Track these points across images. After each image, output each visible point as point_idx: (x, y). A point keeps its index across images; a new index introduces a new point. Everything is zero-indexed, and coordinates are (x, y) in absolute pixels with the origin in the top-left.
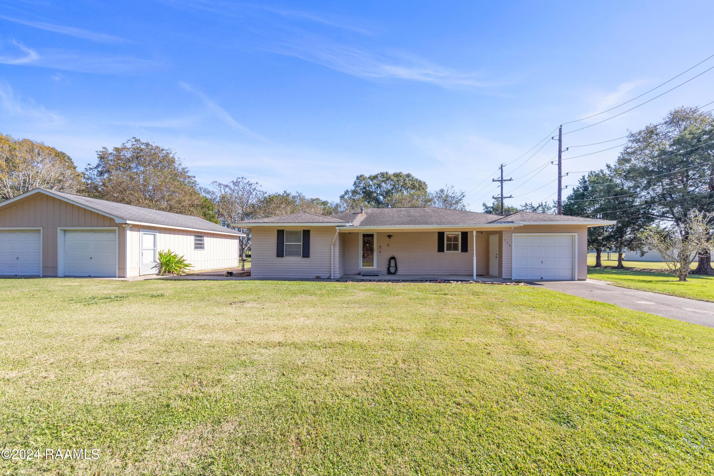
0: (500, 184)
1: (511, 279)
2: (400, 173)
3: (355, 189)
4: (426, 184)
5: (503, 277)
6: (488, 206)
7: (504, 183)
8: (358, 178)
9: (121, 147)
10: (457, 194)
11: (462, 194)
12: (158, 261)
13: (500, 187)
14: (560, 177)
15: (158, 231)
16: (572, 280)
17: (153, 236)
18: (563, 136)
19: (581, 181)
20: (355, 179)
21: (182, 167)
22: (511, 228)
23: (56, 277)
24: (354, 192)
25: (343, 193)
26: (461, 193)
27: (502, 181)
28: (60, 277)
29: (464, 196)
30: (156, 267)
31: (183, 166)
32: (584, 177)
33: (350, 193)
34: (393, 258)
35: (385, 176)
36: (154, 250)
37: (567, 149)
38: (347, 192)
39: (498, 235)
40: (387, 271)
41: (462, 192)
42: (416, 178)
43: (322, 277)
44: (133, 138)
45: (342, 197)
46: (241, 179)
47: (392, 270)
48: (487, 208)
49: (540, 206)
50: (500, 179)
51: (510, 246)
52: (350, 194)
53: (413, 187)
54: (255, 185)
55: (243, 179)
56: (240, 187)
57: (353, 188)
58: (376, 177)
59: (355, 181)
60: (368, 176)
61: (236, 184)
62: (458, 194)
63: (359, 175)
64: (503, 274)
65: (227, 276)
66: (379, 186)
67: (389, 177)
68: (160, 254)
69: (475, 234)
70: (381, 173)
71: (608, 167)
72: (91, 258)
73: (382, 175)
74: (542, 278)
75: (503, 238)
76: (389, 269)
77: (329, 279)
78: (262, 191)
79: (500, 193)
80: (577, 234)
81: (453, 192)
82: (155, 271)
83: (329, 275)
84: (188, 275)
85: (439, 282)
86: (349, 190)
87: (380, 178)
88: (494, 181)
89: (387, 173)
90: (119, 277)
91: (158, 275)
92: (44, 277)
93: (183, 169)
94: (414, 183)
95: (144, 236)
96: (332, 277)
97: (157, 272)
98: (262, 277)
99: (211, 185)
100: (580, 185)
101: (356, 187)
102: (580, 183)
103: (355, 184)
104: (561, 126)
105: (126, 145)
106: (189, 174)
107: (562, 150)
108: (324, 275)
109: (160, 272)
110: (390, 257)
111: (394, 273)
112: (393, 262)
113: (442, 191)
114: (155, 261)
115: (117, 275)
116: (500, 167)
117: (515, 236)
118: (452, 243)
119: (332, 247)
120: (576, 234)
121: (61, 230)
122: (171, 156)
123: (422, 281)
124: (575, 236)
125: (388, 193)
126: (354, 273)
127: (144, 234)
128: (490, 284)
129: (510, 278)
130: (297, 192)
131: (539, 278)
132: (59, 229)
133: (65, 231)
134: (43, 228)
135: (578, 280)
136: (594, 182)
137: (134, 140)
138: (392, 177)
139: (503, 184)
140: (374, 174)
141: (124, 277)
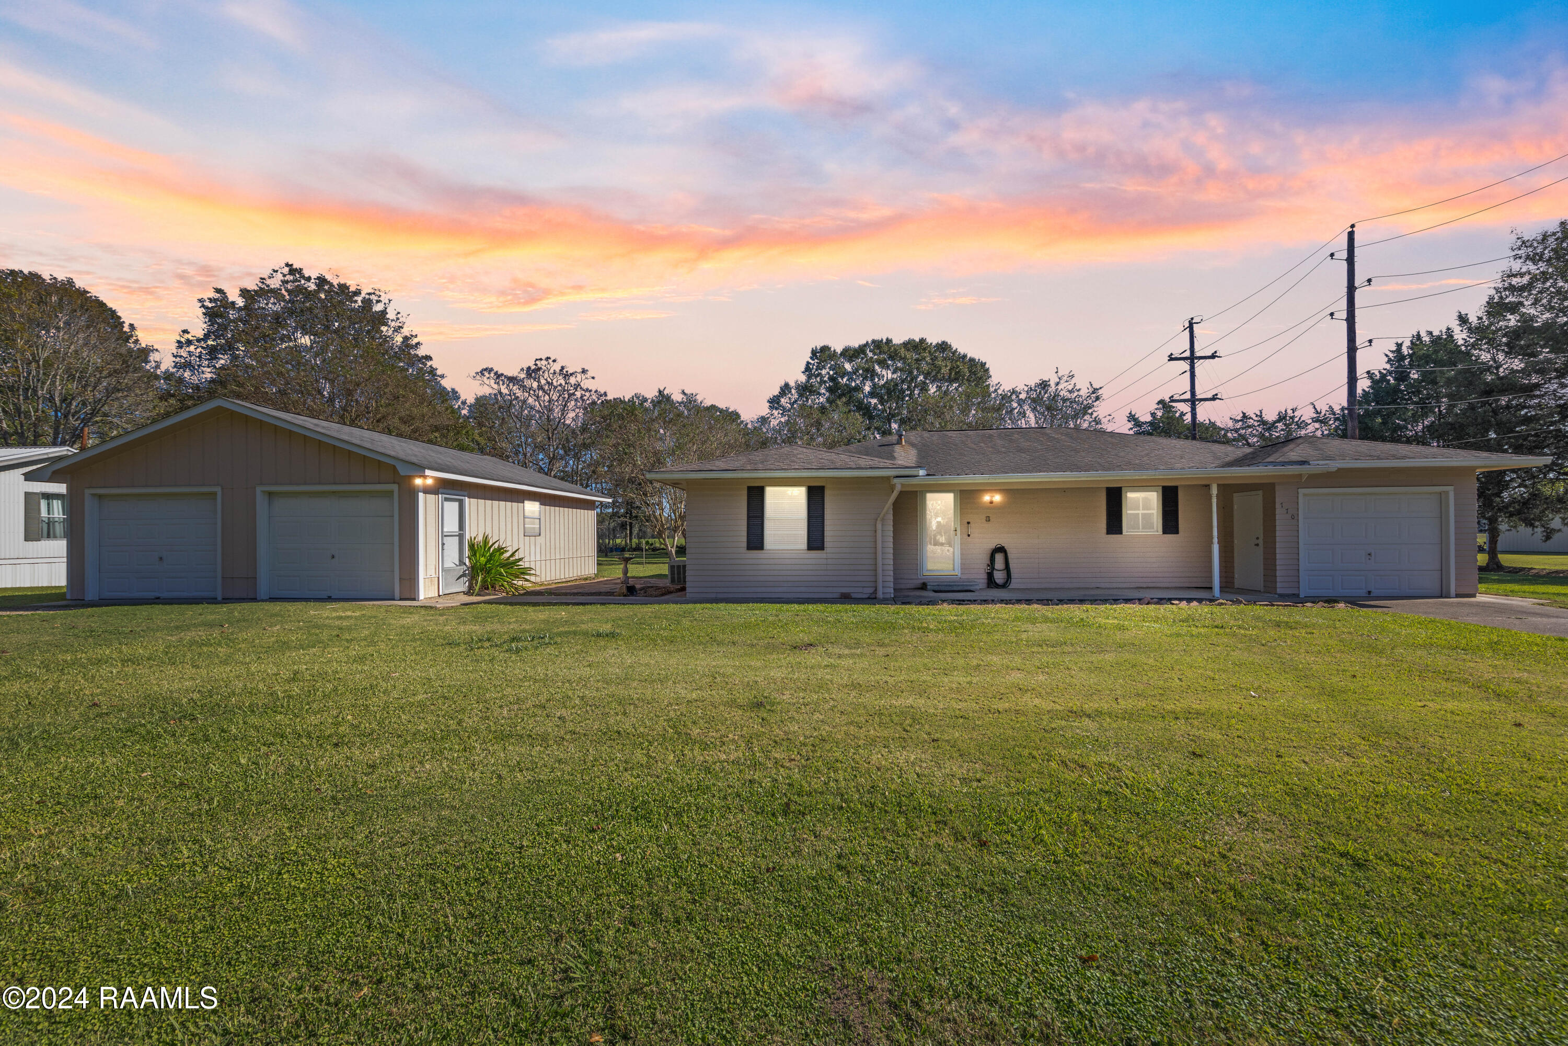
0: (1187, 367)
1: (1298, 595)
2: (922, 341)
3: (808, 381)
4: (987, 366)
5: (1279, 591)
6: (1142, 419)
7: (1198, 364)
8: (814, 353)
9: (256, 288)
10: (1081, 393)
11: (1093, 393)
12: (467, 561)
13: (1188, 374)
14: (1352, 350)
15: (466, 493)
16: (1441, 597)
17: (456, 504)
18: (1357, 251)
19: (1391, 355)
20: (807, 357)
21: (403, 335)
22: (1300, 476)
23: (254, 600)
24: (805, 390)
25: (776, 392)
26: (1091, 390)
27: (1192, 359)
28: (263, 601)
29: (1097, 398)
30: (464, 575)
31: (406, 331)
32: (1399, 346)
33: (793, 391)
34: (1001, 550)
35: (886, 349)
36: (461, 537)
37: (1369, 281)
38: (785, 389)
39: (1260, 492)
40: (986, 581)
41: (1095, 386)
42: (962, 353)
43: (854, 596)
44: (287, 265)
45: (774, 402)
46: (544, 362)
47: (999, 577)
48: (1140, 426)
49: (1279, 421)
50: (1187, 354)
51: (1295, 517)
52: (794, 394)
53: (955, 376)
54: (579, 376)
55: (550, 361)
56: (543, 382)
57: (803, 378)
58: (861, 350)
59: (808, 363)
60: (839, 351)
61: (532, 372)
62: (1084, 392)
63: (819, 348)
64: (1278, 585)
65: (625, 596)
66: (870, 373)
67: (896, 350)
68: (472, 546)
69: (1214, 491)
70: (874, 341)
71: (1463, 320)
72: (333, 557)
73: (878, 345)
74: (1369, 592)
75: (1277, 500)
76: (990, 576)
77: (872, 599)
78: (596, 391)
79: (1188, 388)
80: (1452, 488)
81: (1070, 388)
82: (463, 585)
83: (871, 590)
84: (529, 593)
85: (1148, 604)
86: (792, 384)
87: (870, 355)
88: (1171, 358)
89: (889, 341)
90: (401, 599)
91: (469, 592)
92: (226, 600)
93: (406, 339)
94: (958, 367)
95: (446, 504)
96: (880, 595)
97: (464, 588)
98: (714, 596)
99: (478, 377)
100: (1388, 366)
101: (809, 377)
102: (1389, 361)
103: (808, 369)
104: (1353, 226)
105: (268, 282)
106: (421, 352)
107: (1356, 285)
108: (860, 590)
109: (471, 587)
110: (993, 546)
111: (1004, 586)
112: (999, 558)
113: (1044, 385)
114: (462, 562)
115: (397, 595)
116: (1187, 325)
117: (1305, 495)
118: (1141, 512)
119: (879, 526)
120: (1450, 489)
121: (264, 492)
122: (378, 308)
123: (1106, 600)
124: (1447, 493)
125: (891, 392)
126: (912, 586)
127: (446, 500)
128: (1267, 605)
129: (1295, 592)
130: (683, 393)
131: (1363, 593)
132: (259, 489)
133: (270, 494)
134: (222, 489)
135: (1457, 596)
136: (1427, 359)
137: (286, 270)
138: (903, 352)
139: (1196, 365)
140: (855, 343)
141: (414, 599)
